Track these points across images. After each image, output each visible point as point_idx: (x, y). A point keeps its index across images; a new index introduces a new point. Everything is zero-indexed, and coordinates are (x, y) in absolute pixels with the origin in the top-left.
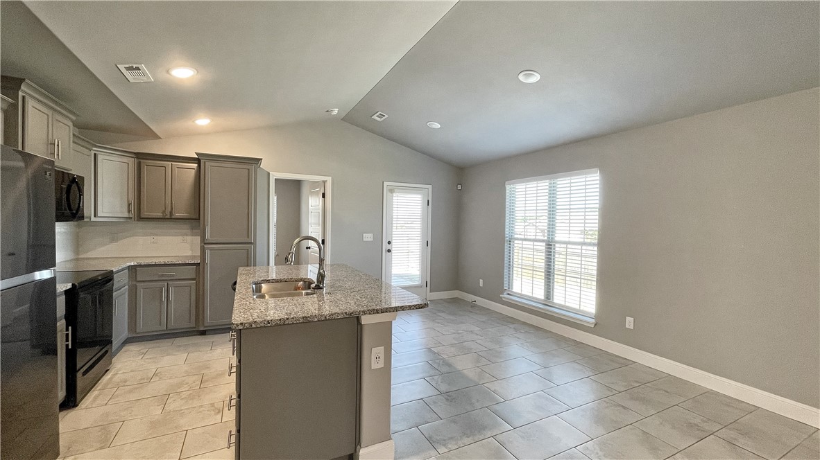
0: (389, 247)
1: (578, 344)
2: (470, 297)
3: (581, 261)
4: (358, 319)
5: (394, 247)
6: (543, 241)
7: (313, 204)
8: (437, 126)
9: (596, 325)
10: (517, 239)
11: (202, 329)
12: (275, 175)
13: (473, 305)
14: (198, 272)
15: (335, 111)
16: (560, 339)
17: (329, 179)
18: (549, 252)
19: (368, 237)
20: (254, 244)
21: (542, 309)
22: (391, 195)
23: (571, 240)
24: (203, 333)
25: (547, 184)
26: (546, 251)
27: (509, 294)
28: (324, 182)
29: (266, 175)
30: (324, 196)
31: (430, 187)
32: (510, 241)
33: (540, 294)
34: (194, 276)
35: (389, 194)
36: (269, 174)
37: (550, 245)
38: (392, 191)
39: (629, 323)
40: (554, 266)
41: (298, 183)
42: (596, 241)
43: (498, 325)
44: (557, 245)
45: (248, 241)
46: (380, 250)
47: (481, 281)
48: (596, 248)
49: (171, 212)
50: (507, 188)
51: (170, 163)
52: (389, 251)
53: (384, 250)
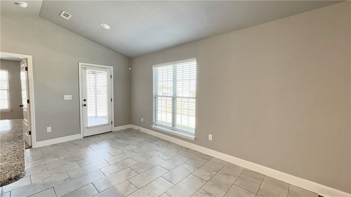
0: (84, 103)
1: (187, 149)
2: (137, 128)
3: (188, 105)
5: (88, 103)
6: (171, 97)
8: (107, 27)
9: (195, 139)
10: (159, 96)
13: (138, 132)
15: (24, 5)
16: (179, 148)
17: (30, 58)
18: (173, 102)
19: (68, 97)
21: (170, 132)
22: (85, 71)
23: (184, 96)
25: (172, 67)
26: (172, 100)
27: (155, 125)
28: (27, 59)
30: (27, 69)
31: (112, 67)
32: (156, 97)
33: (170, 121)
35: (83, 70)
37: (174, 99)
38: (85, 69)
39: (210, 137)
40: (176, 109)
42: (195, 96)
43: (148, 143)
44: (177, 99)
47: (142, 119)
48: (195, 100)
50: (153, 69)
52: (85, 105)
53: (81, 105)
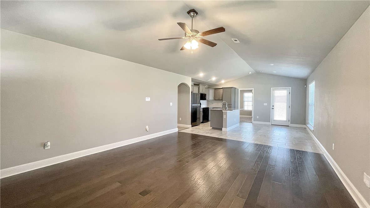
0: (273, 107)
5: (275, 107)
15: (250, 73)
17: (253, 89)
19: (265, 104)
20: (232, 105)
30: (252, 93)
31: (290, 88)
36: (238, 89)
38: (274, 90)
49: (219, 98)
51: (219, 89)
52: (273, 109)
53: (271, 109)
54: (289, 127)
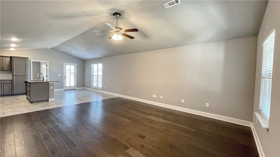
0: (65, 77)
2: (86, 88)
4: (48, 82)
5: (67, 77)
6: (97, 75)
7: (44, 67)
8: (73, 52)
9: (102, 89)
11: (13, 94)
12: (32, 61)
14: (12, 82)
17: (48, 62)
18: (97, 77)
19: (59, 75)
20: (27, 76)
24: (14, 95)
25: (97, 65)
27: (92, 86)
29: (30, 61)
30: (47, 65)
31: (76, 64)
32: (92, 76)
33: (96, 86)
34: (11, 83)
36: (30, 60)
38: (66, 65)
39: (105, 88)
41: (40, 63)
45: (26, 75)
46: (63, 78)
47: (88, 84)
49: (3, 69)
50: (92, 65)
51: (2, 58)
52: (65, 78)
53: (64, 78)
54: (76, 90)
